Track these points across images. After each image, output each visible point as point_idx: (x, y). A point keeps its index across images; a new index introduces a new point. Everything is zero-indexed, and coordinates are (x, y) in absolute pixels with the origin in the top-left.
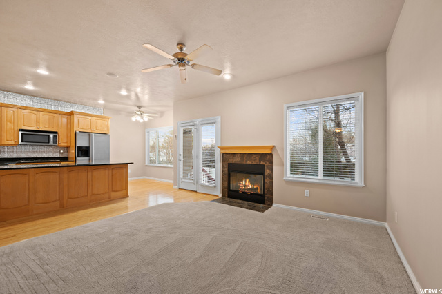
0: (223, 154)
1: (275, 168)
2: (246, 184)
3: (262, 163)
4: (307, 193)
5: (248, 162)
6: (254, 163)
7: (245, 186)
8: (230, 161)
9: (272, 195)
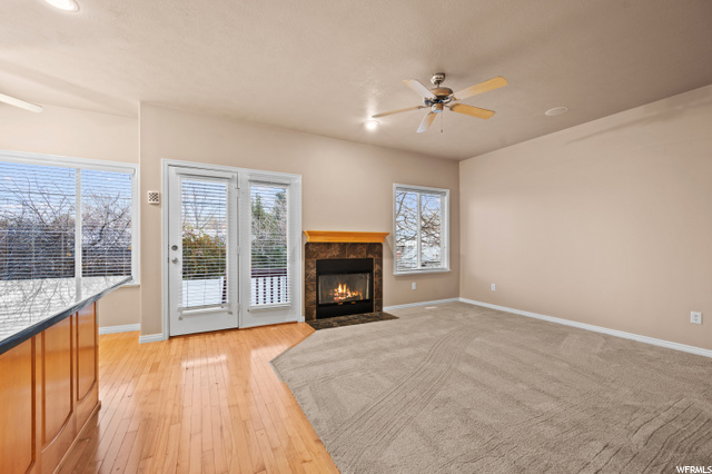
0: (307, 245)
1: (385, 262)
2: (342, 292)
3: (370, 256)
4: (414, 285)
5: (352, 257)
6: (360, 257)
7: (342, 295)
8: (322, 256)
9: (381, 296)
